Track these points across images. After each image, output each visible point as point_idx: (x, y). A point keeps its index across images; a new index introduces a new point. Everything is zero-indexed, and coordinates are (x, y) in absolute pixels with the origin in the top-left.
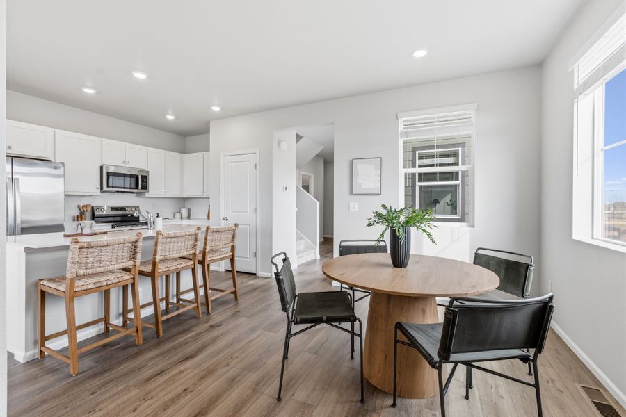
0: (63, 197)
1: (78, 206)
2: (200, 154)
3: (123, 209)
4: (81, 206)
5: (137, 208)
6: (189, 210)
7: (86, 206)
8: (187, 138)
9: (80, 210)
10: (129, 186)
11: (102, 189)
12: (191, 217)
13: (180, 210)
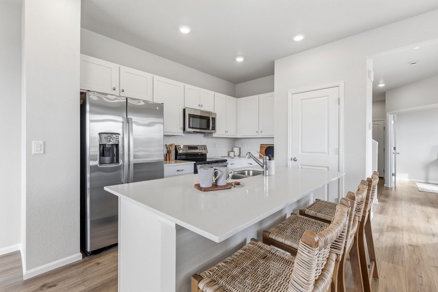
0: (163, 136)
1: (166, 145)
2: (257, 96)
3: (195, 148)
4: (168, 145)
5: (205, 147)
6: (240, 149)
7: (171, 145)
8: (237, 85)
9: (167, 148)
10: (199, 127)
11: (184, 129)
12: (241, 155)
13: (232, 149)
